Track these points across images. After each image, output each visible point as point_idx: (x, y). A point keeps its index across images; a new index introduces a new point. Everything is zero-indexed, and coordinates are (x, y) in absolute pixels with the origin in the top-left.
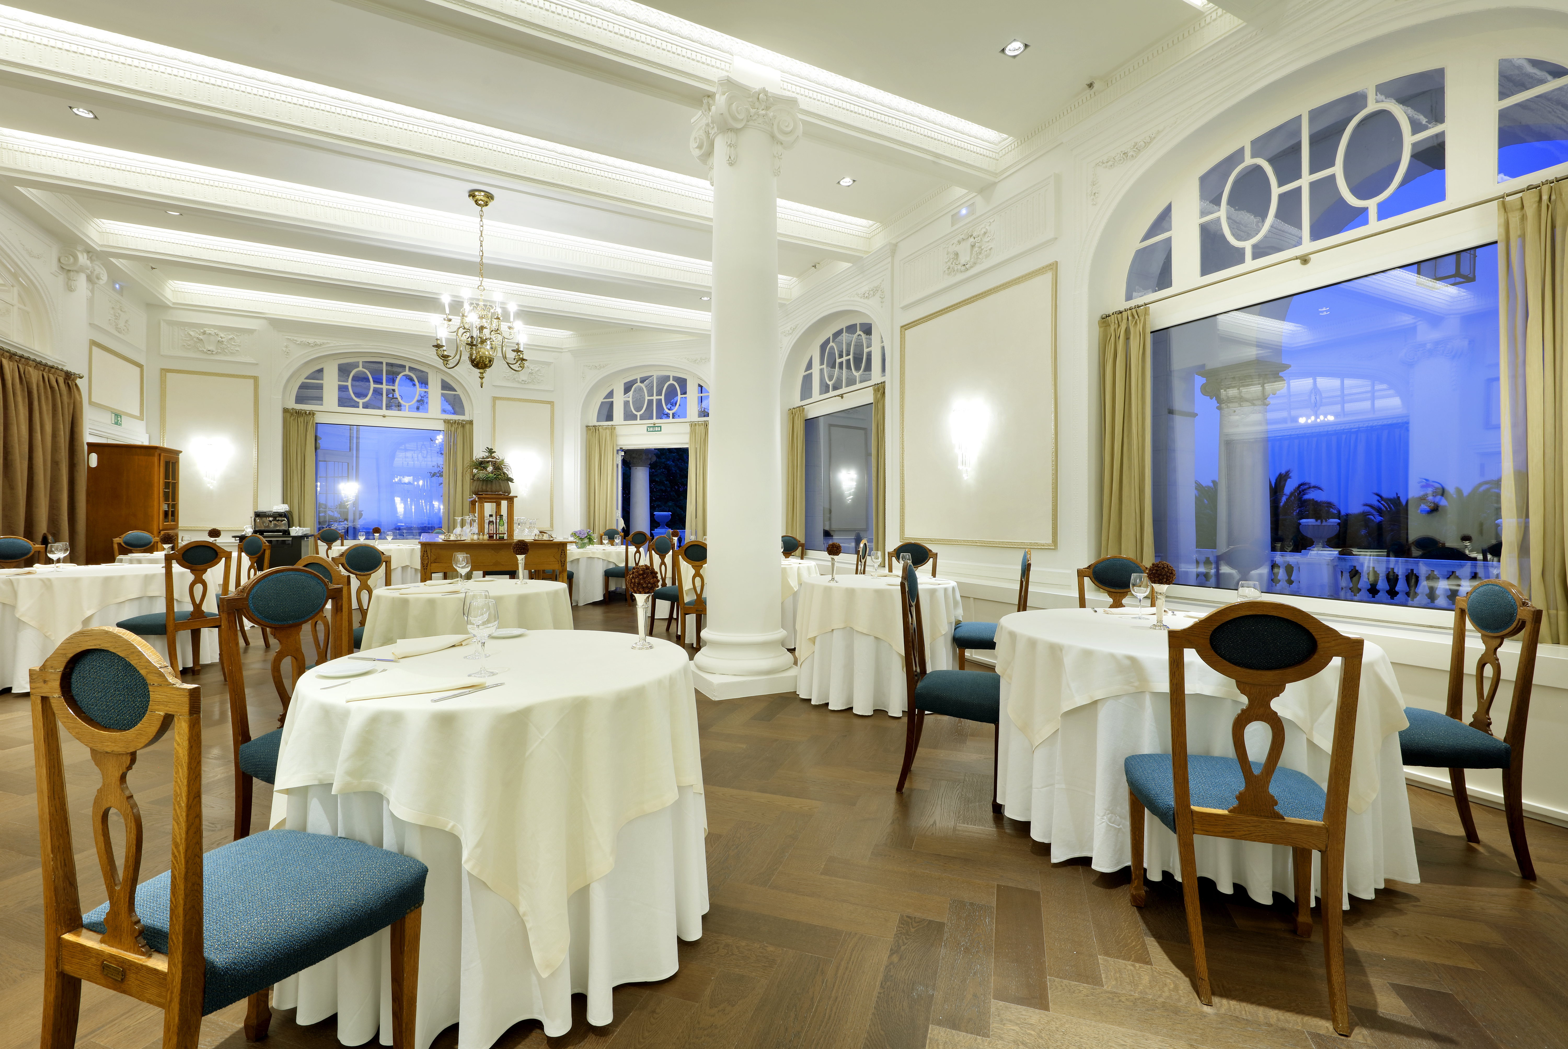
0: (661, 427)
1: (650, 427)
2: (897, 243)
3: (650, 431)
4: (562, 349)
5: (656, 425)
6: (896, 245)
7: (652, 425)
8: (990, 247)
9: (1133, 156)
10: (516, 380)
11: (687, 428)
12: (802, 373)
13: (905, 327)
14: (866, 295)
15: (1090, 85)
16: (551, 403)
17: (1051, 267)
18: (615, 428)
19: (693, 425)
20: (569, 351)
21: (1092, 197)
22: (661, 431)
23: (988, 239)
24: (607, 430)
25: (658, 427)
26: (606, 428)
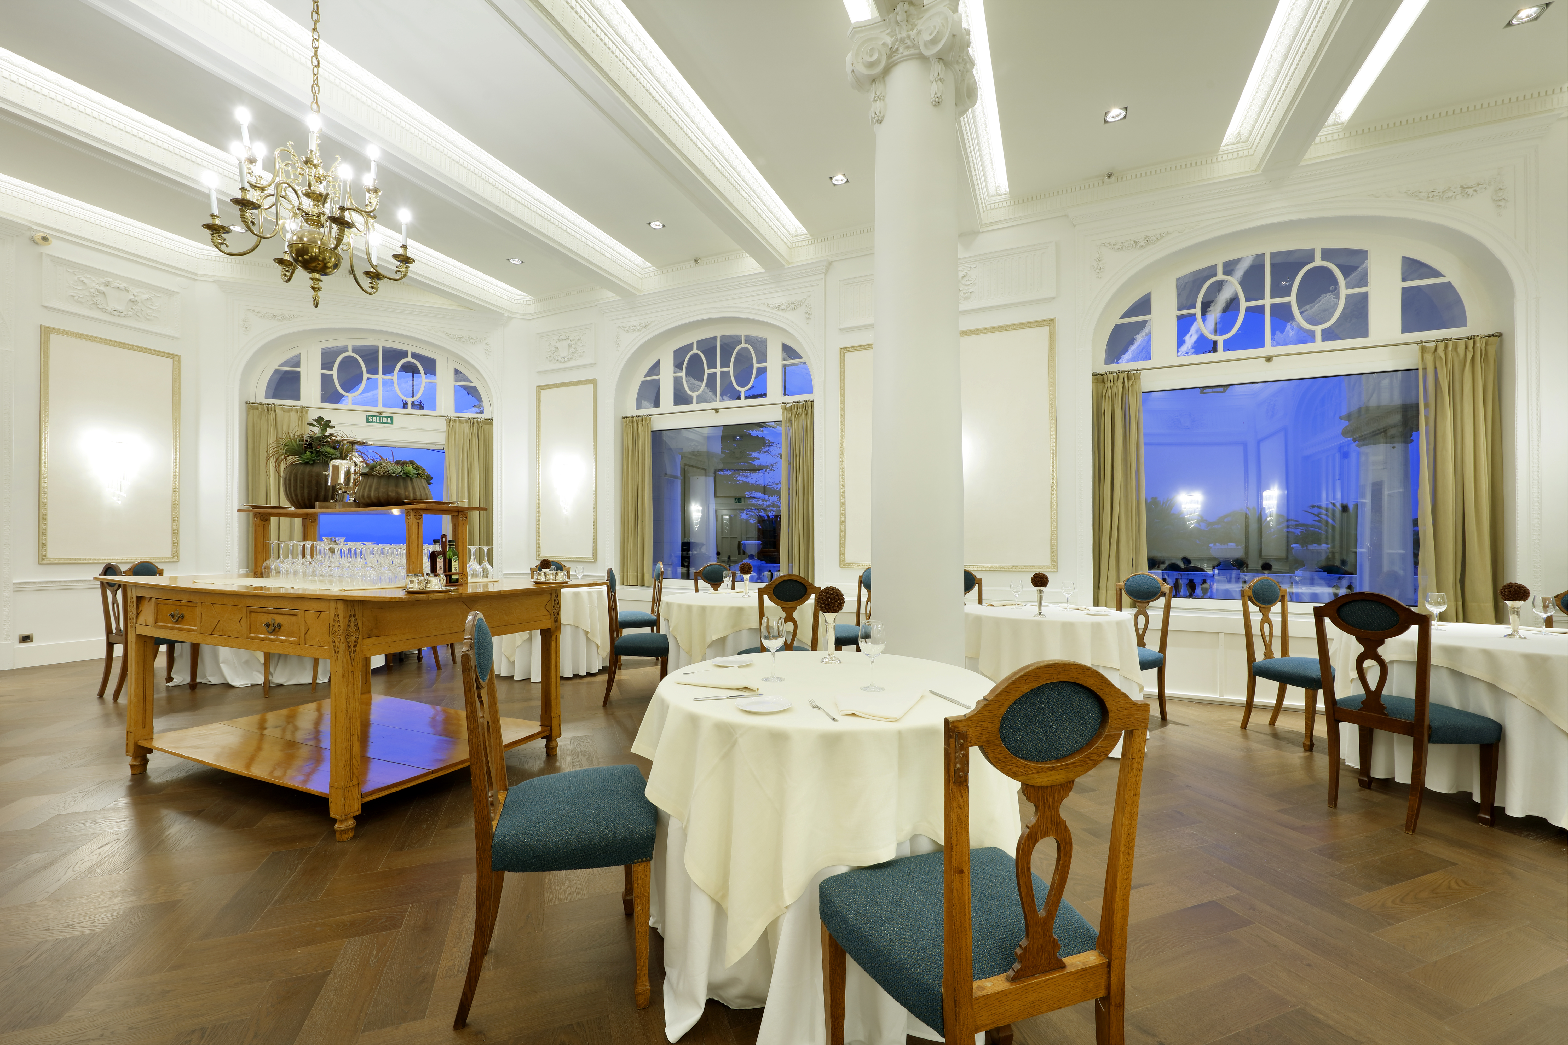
0: (392, 418)
1: (373, 416)
2: (832, 262)
3: (372, 422)
4: (196, 274)
5: (384, 415)
6: (830, 263)
7: (377, 414)
8: (971, 291)
9: (1142, 246)
10: (100, 306)
11: (442, 424)
12: (640, 376)
13: (844, 350)
14: (783, 307)
15: (1110, 176)
16: (175, 358)
17: (1049, 322)
18: (307, 412)
19: (449, 420)
20: (215, 281)
21: (1098, 271)
22: (392, 423)
23: (968, 283)
24: (293, 414)
25: (387, 417)
26: (291, 410)
